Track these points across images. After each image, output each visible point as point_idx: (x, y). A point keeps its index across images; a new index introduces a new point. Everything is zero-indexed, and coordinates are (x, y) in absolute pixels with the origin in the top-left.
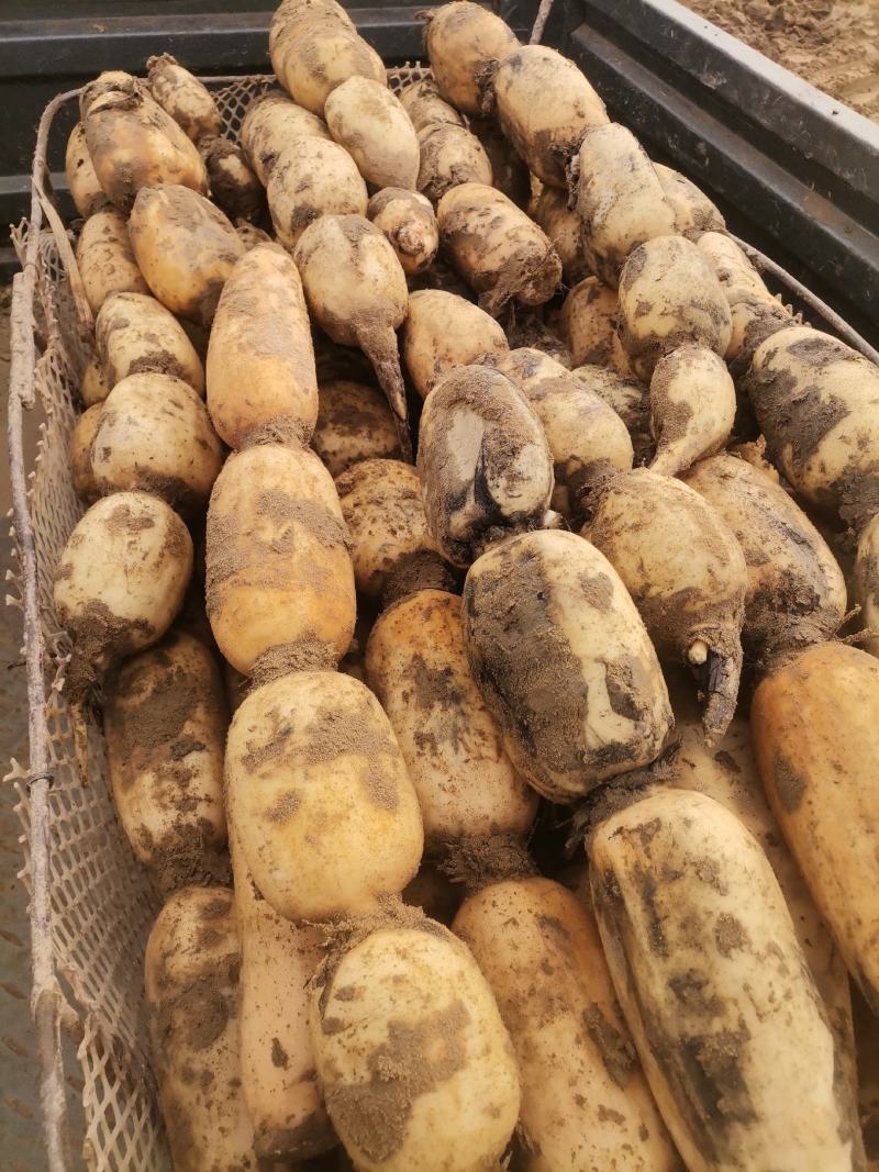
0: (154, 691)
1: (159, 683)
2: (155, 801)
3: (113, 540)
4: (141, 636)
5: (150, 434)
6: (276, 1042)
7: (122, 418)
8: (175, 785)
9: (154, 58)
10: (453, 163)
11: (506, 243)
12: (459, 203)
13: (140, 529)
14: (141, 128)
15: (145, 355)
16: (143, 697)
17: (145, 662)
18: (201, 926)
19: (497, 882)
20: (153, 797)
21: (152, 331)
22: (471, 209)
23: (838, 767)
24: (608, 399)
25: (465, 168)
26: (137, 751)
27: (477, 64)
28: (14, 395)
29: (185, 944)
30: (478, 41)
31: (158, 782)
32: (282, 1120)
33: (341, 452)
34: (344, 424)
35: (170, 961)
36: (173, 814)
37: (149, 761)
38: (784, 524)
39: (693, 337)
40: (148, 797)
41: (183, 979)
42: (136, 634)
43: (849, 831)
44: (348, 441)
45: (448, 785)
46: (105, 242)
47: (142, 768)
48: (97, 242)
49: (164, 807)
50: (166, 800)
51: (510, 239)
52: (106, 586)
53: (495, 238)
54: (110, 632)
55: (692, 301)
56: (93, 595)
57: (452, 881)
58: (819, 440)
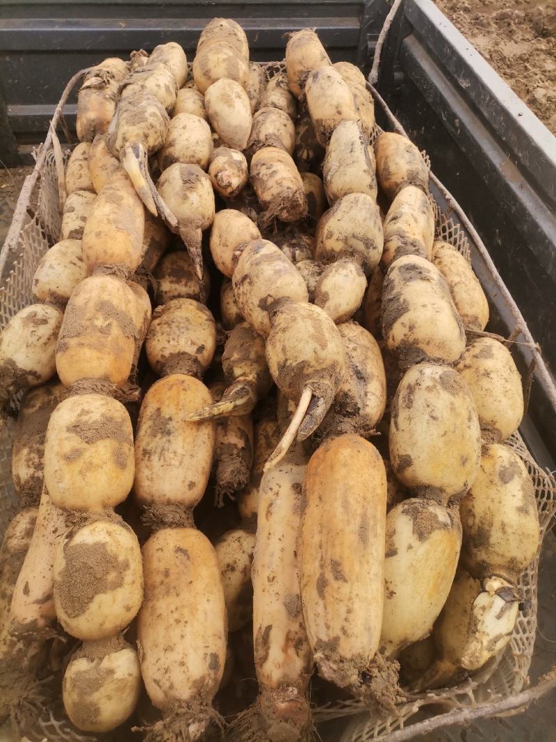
0: (40, 407)
1: (43, 404)
2: (25, 463)
3: (24, 329)
4: (34, 379)
5: (60, 275)
6: (27, 583)
7: (47, 264)
8: (36, 456)
9: (134, 52)
10: (268, 133)
11: (275, 186)
12: (259, 159)
13: (39, 325)
14: (103, 100)
15: (78, 228)
16: (34, 409)
17: (40, 392)
18: (28, 527)
19: (165, 528)
20: (25, 461)
21: (85, 216)
22: (264, 164)
23: (320, 498)
24: (306, 282)
25: (274, 137)
26: (25, 436)
27: (301, 72)
28: (6, 244)
29: (18, 534)
30: (303, 59)
31: (29, 454)
32: (21, 620)
33: (169, 292)
34: (174, 276)
35: (10, 541)
36: (32, 471)
37: (28, 442)
38: (357, 367)
39: (352, 254)
40: (23, 461)
41: (12, 550)
42: (30, 378)
43: (313, 530)
44: (174, 286)
45: (150, 477)
46: (81, 160)
47: (24, 445)
48: (77, 160)
49: (29, 466)
50: (30, 463)
51: (277, 184)
52: (16, 352)
53: (271, 183)
54: (15, 375)
55: (353, 234)
56: (9, 355)
57: (144, 525)
58: (394, 323)
